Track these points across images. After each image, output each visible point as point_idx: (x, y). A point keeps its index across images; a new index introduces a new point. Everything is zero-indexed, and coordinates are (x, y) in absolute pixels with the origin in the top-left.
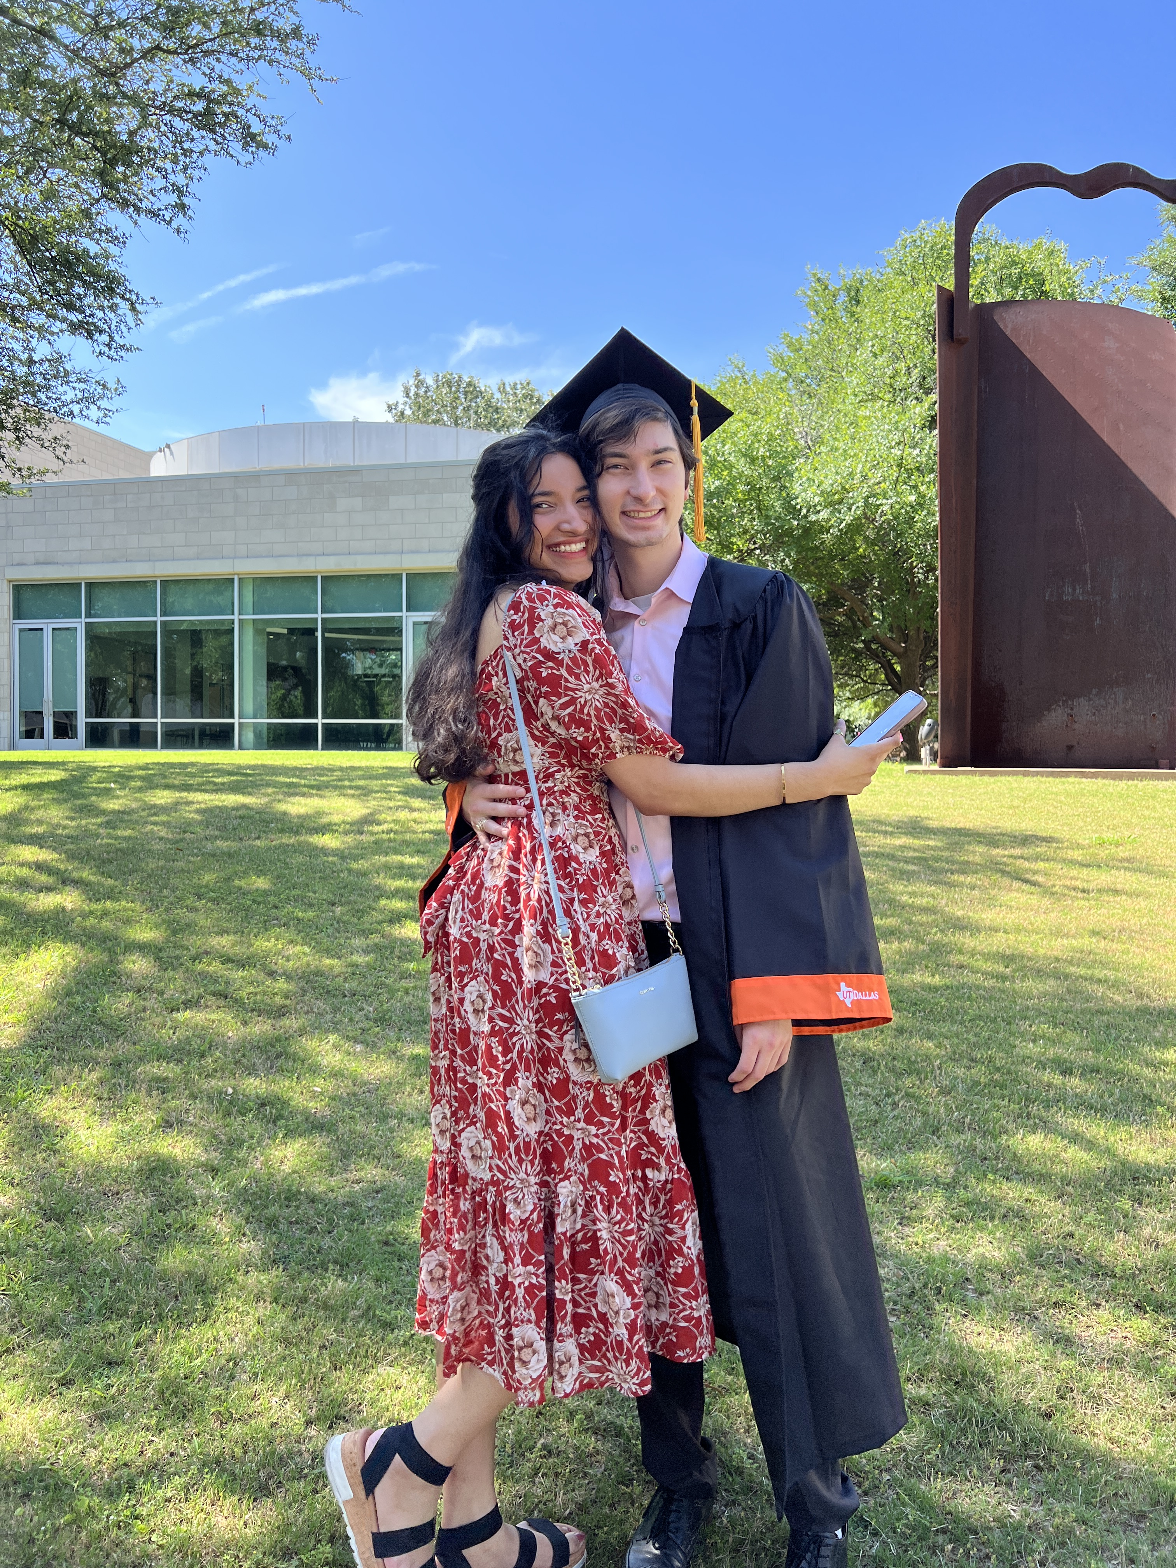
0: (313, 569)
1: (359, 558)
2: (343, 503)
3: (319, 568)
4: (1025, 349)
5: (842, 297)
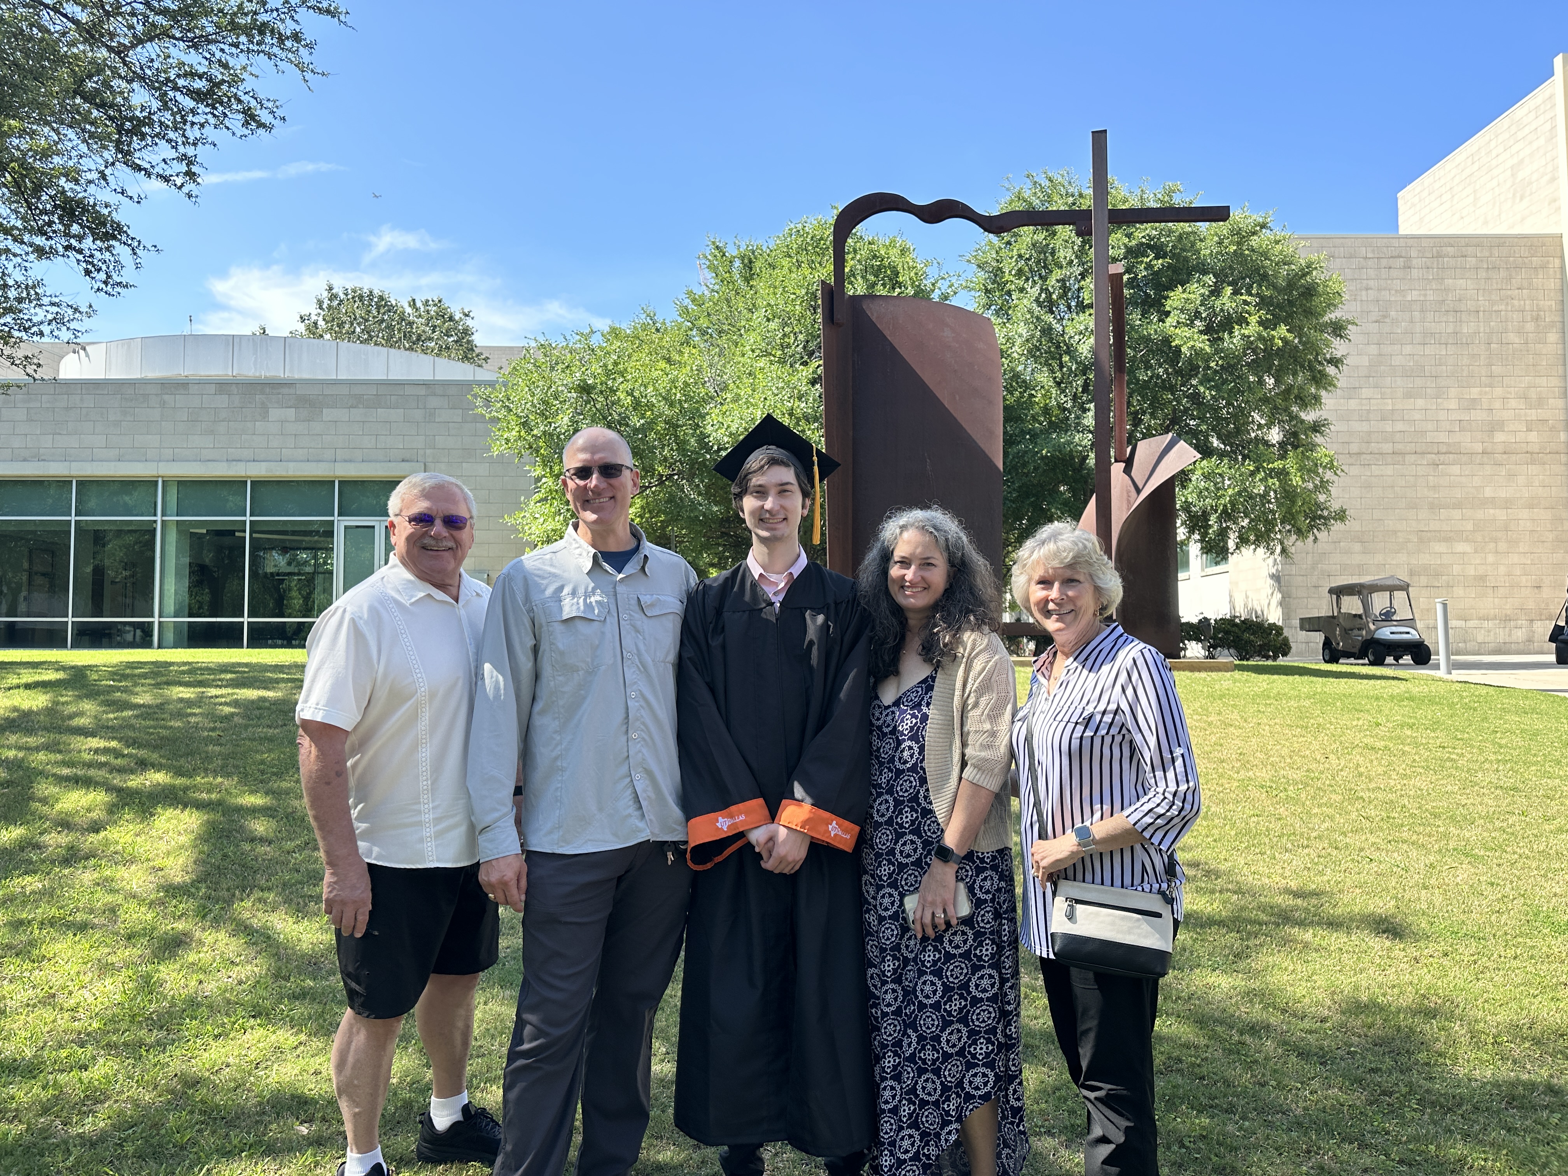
0: (243, 474)
1: (291, 465)
2: (275, 413)
3: (249, 474)
4: (887, 333)
5: (737, 263)
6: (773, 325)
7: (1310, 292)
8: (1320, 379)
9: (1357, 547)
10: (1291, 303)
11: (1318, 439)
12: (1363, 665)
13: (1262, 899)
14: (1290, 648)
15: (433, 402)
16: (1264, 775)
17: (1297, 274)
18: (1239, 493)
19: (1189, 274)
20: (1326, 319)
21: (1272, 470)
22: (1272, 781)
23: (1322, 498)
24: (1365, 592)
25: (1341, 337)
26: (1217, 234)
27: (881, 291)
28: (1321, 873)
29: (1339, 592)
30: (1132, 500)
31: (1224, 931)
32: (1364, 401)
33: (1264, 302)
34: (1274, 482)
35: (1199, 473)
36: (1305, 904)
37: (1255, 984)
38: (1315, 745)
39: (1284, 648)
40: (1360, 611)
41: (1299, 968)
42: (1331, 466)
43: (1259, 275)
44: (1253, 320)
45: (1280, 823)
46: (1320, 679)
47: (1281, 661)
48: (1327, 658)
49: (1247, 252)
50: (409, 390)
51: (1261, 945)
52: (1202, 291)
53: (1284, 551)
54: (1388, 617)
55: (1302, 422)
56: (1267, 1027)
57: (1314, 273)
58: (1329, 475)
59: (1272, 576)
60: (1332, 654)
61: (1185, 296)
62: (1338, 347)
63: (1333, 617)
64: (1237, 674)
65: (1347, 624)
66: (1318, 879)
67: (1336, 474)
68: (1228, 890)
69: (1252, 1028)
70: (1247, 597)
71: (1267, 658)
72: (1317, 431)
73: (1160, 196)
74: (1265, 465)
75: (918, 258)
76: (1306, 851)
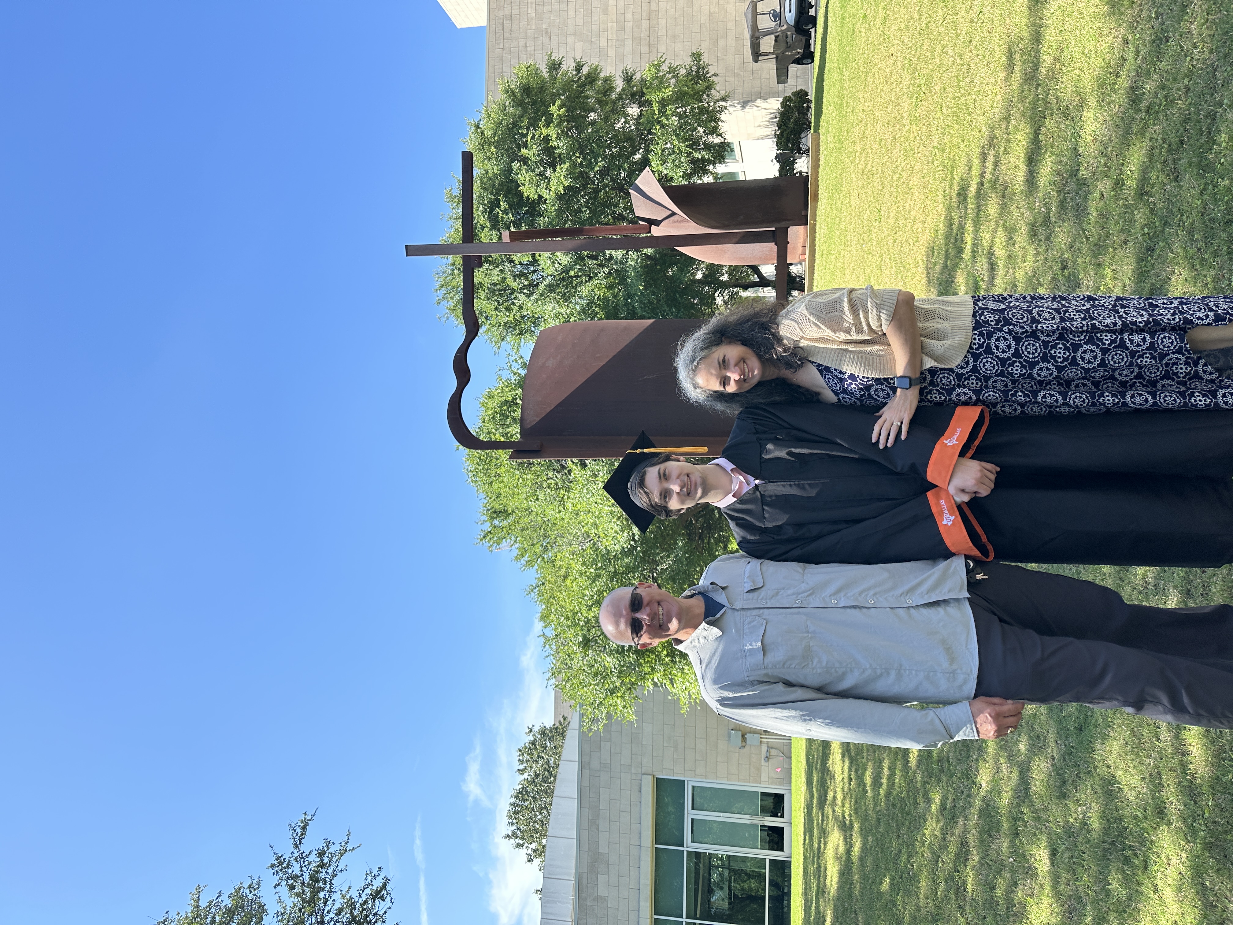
0: (649, 921)
1: (642, 881)
2: (602, 891)
3: (649, 916)
4: (549, 409)
5: (496, 522)
6: (541, 496)
7: (526, 90)
8: (592, 78)
9: (721, 43)
10: (534, 103)
11: (637, 77)
12: (816, 32)
13: (1015, 99)
14: (801, 90)
15: (595, 764)
16: (906, 104)
17: (513, 100)
18: (677, 136)
19: (512, 181)
20: (546, 76)
21: (660, 111)
22: (912, 98)
23: (683, 72)
24: (757, 34)
25: (560, 64)
26: (483, 161)
27: (518, 414)
28: (992, 52)
29: (757, 55)
30: (680, 219)
31: (1043, 129)
32: (610, 44)
33: (533, 124)
34: (670, 109)
35: (660, 168)
36: (1020, 63)
37: (1092, 101)
38: (882, 64)
39: (801, 95)
40: (773, 37)
41: (1078, 65)
42: (658, 66)
43: (513, 127)
44: (545, 131)
45: (948, 89)
46: (827, 65)
47: (812, 97)
48: (810, 61)
49: (496, 138)
50: (586, 783)
51: (1057, 98)
52: (524, 171)
53: (724, 99)
54: (777, 16)
55: (623, 90)
56: (1133, 89)
57: (512, 86)
58: (665, 67)
59: (743, 107)
60: (807, 57)
61: (527, 185)
62: (568, 66)
63: (777, 58)
64: (822, 131)
65: (783, 46)
66: (998, 54)
67: (664, 62)
68: (1007, 128)
69: (1134, 102)
70: (760, 126)
71: (809, 107)
72: (631, 78)
73: (454, 205)
74: (655, 117)
75: (496, 386)
76: (972, 65)
